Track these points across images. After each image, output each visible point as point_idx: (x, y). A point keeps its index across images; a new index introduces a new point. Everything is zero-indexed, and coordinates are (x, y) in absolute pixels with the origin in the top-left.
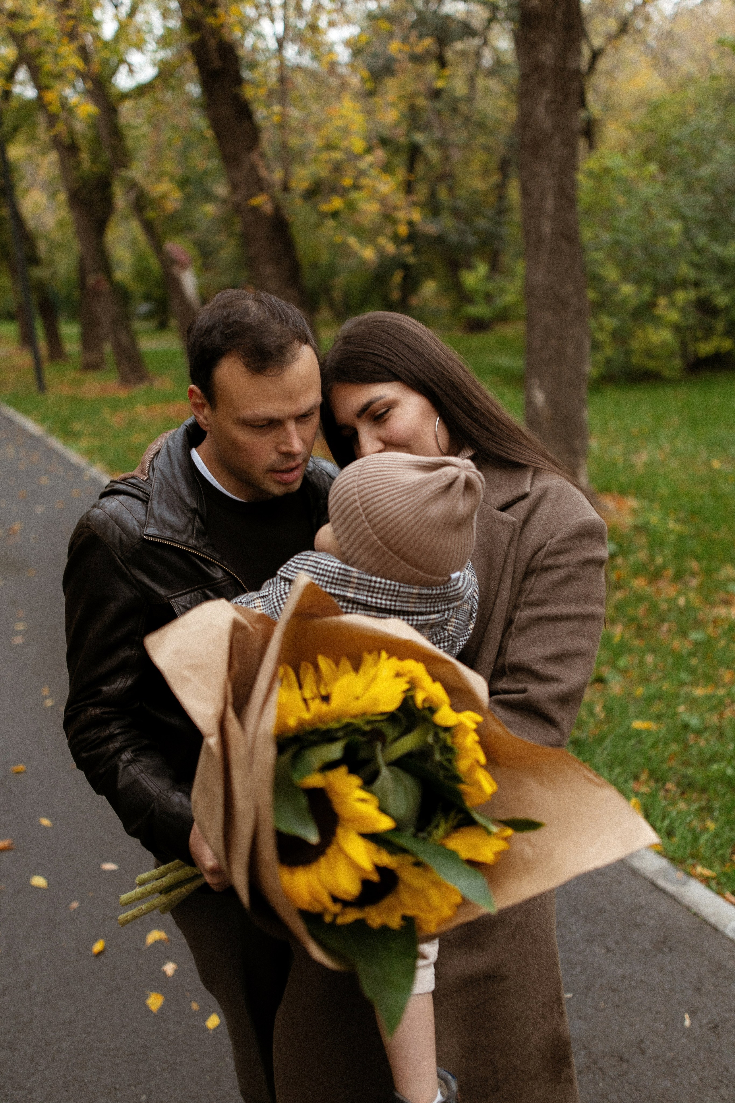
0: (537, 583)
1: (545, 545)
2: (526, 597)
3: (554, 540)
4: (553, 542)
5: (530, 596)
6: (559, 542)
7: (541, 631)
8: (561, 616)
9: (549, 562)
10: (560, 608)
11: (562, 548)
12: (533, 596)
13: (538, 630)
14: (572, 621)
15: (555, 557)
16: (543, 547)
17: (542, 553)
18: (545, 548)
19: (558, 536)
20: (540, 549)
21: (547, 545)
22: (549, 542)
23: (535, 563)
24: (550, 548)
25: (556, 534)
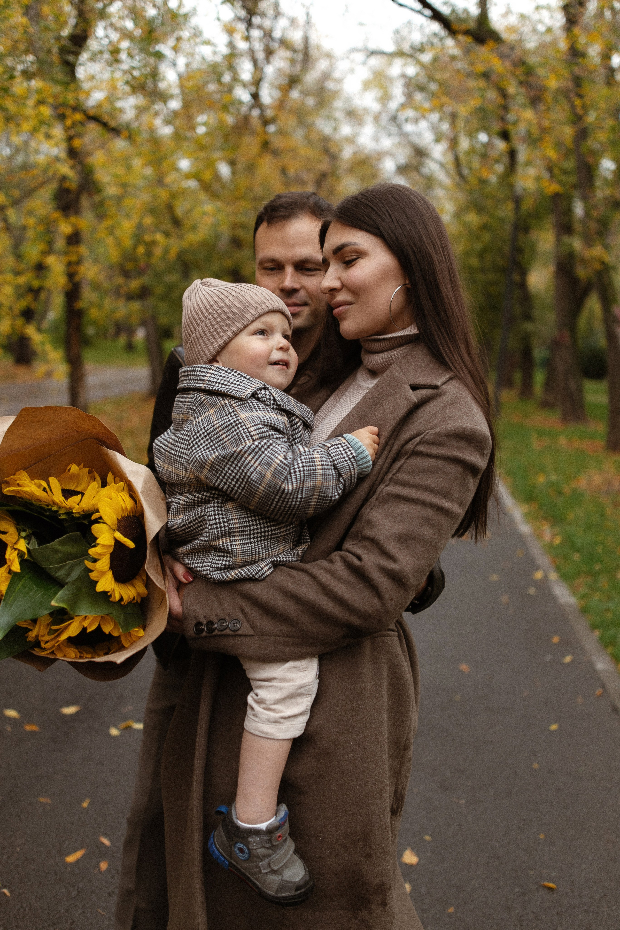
0: (406, 464)
1: (424, 433)
2: (394, 474)
3: (432, 432)
4: (431, 432)
5: (397, 475)
6: (437, 434)
7: (396, 508)
8: (418, 499)
9: (422, 448)
10: (419, 493)
11: (437, 440)
12: (400, 476)
13: (394, 507)
14: (426, 508)
15: (429, 446)
16: (421, 434)
17: (418, 439)
18: (422, 436)
19: (437, 430)
20: (417, 435)
21: (425, 433)
22: (428, 431)
23: (410, 446)
24: (426, 437)
25: (436, 427)
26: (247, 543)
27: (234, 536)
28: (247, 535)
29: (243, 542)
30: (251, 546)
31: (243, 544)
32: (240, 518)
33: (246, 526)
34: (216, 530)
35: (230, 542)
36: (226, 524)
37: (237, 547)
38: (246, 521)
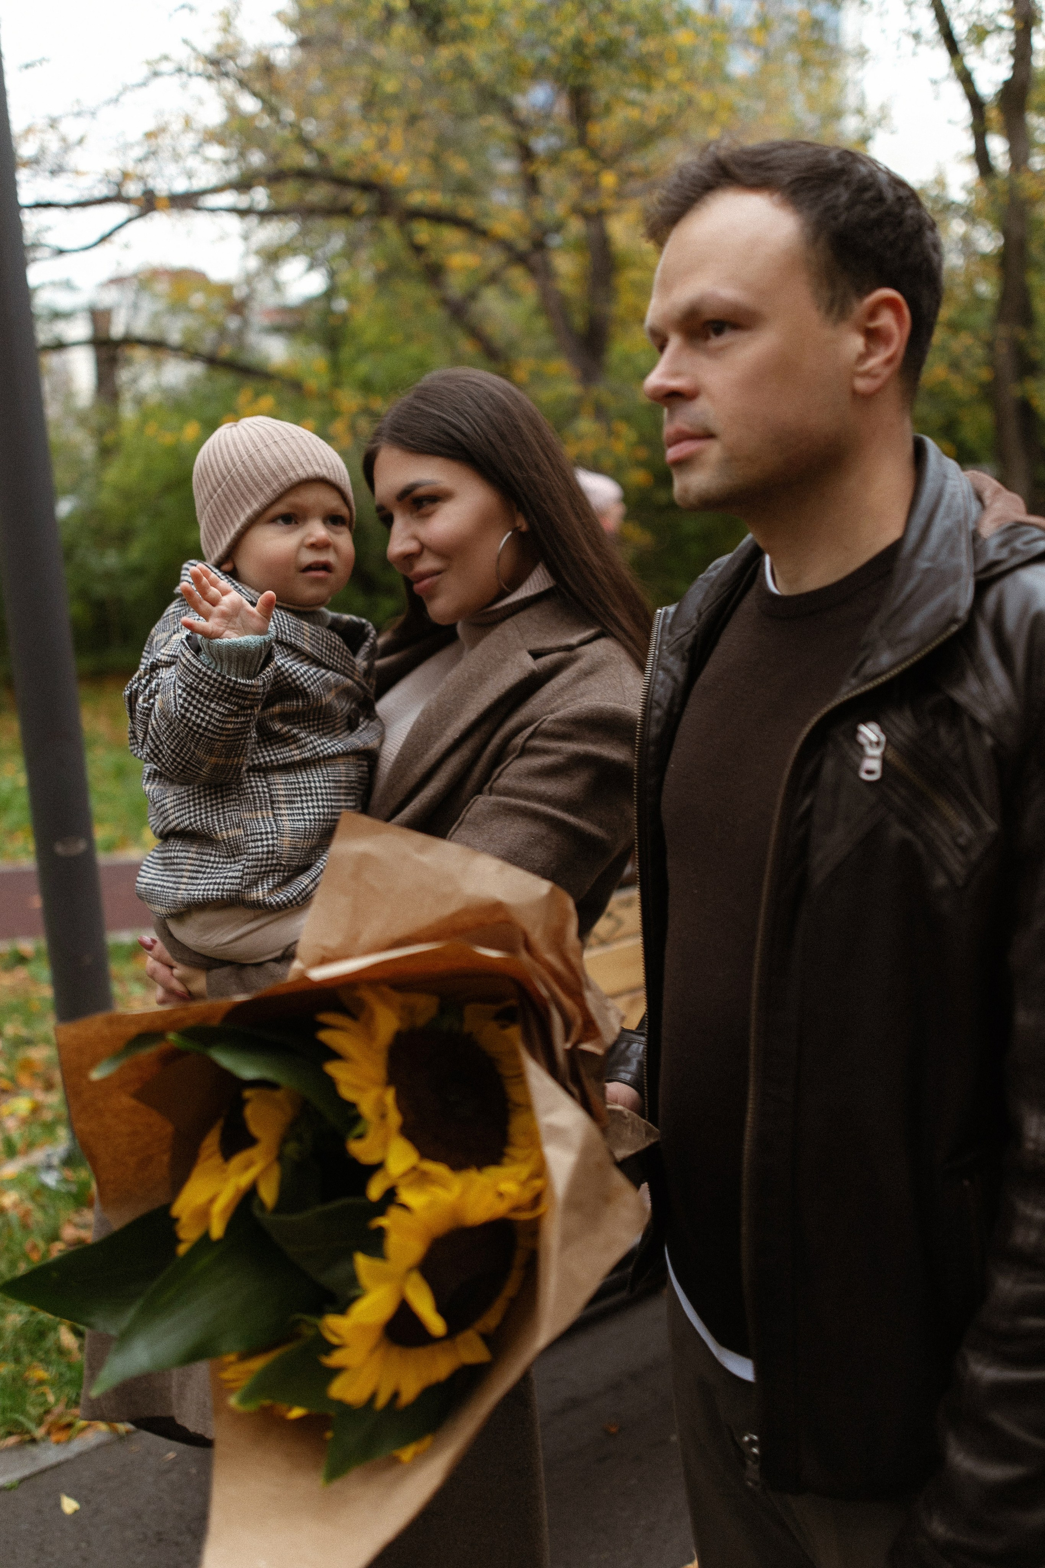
0: (512, 767)
1: (539, 719)
2: (496, 780)
3: (551, 717)
4: (549, 719)
5: (501, 780)
6: (557, 721)
9: (536, 743)
11: (559, 730)
15: (546, 739)
16: (536, 721)
17: (531, 729)
18: (536, 724)
19: (559, 714)
20: (530, 723)
21: (541, 720)
22: (544, 718)
23: (519, 740)
24: (543, 726)
25: (558, 710)
26: (300, 820)
27: (279, 808)
28: (298, 808)
29: (293, 818)
30: (305, 825)
31: (292, 820)
32: (286, 783)
33: (296, 795)
34: (251, 796)
35: (274, 815)
36: (266, 790)
37: (283, 823)
38: (296, 788)
